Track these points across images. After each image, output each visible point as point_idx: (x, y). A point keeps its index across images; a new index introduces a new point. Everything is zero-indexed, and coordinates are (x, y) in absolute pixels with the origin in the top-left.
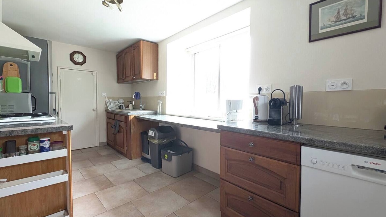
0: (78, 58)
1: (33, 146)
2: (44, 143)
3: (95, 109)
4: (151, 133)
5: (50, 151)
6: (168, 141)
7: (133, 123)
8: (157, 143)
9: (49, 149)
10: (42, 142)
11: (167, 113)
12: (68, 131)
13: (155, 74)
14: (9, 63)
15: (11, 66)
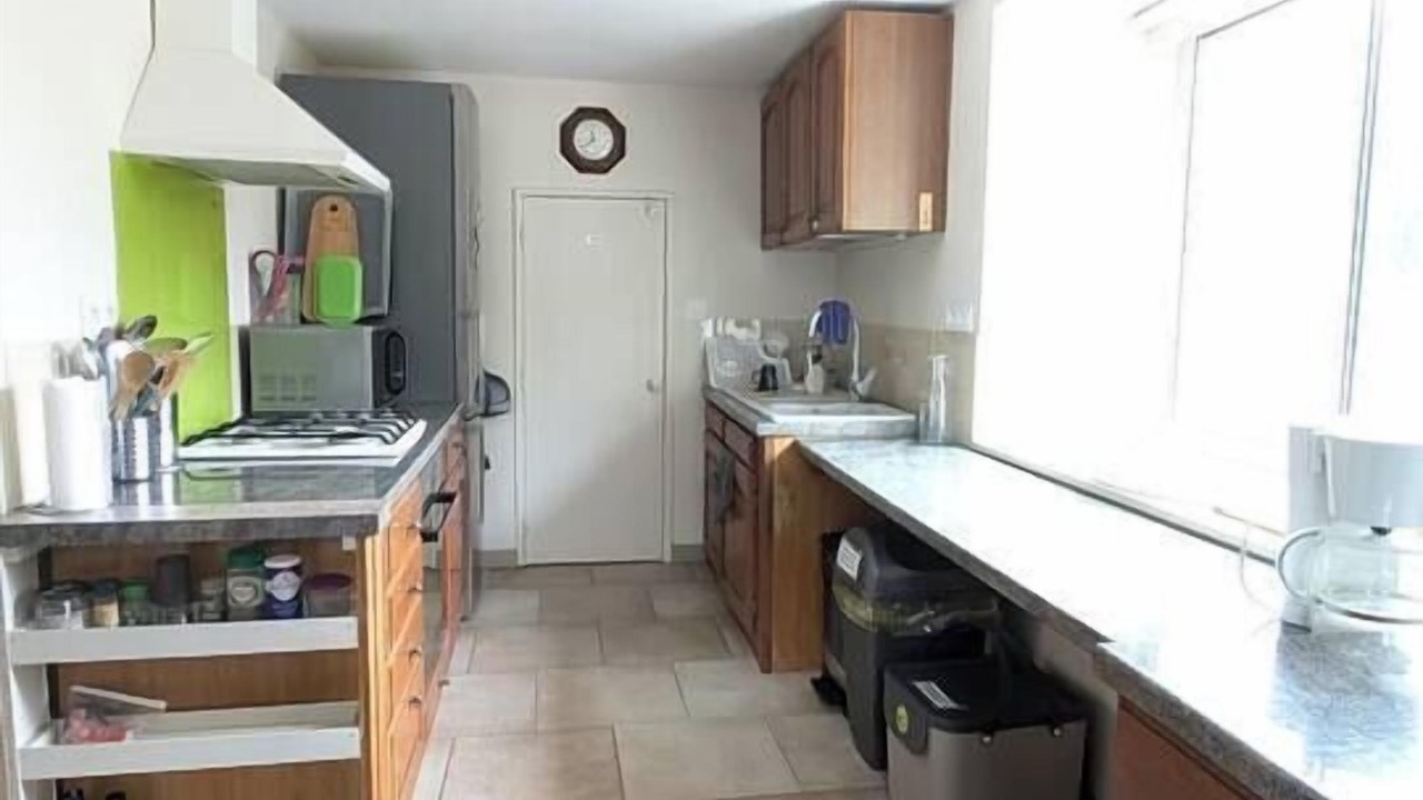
0: (594, 140)
1: (242, 591)
2: (279, 578)
3: (657, 382)
4: (849, 559)
5: (298, 615)
6: (941, 622)
7: (786, 481)
8: (867, 623)
9: (297, 610)
10: (271, 574)
11: (979, 437)
12: (361, 540)
13: (926, 200)
14: (328, 201)
15: (334, 208)
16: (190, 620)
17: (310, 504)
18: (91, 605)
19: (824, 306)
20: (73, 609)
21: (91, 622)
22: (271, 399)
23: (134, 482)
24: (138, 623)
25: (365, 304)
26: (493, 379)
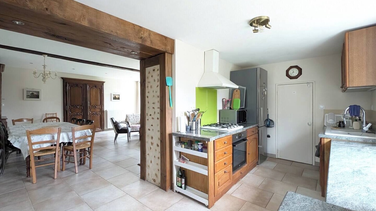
0: (294, 72)
1: (196, 147)
9: (201, 151)
10: (199, 145)
12: (208, 142)
14: (236, 90)
15: (237, 91)
16: (191, 149)
17: (204, 136)
18: (182, 145)
19: (350, 106)
20: (180, 145)
21: (182, 147)
22: (223, 121)
23: (193, 130)
24: (186, 148)
25: (241, 106)
26: (271, 121)
